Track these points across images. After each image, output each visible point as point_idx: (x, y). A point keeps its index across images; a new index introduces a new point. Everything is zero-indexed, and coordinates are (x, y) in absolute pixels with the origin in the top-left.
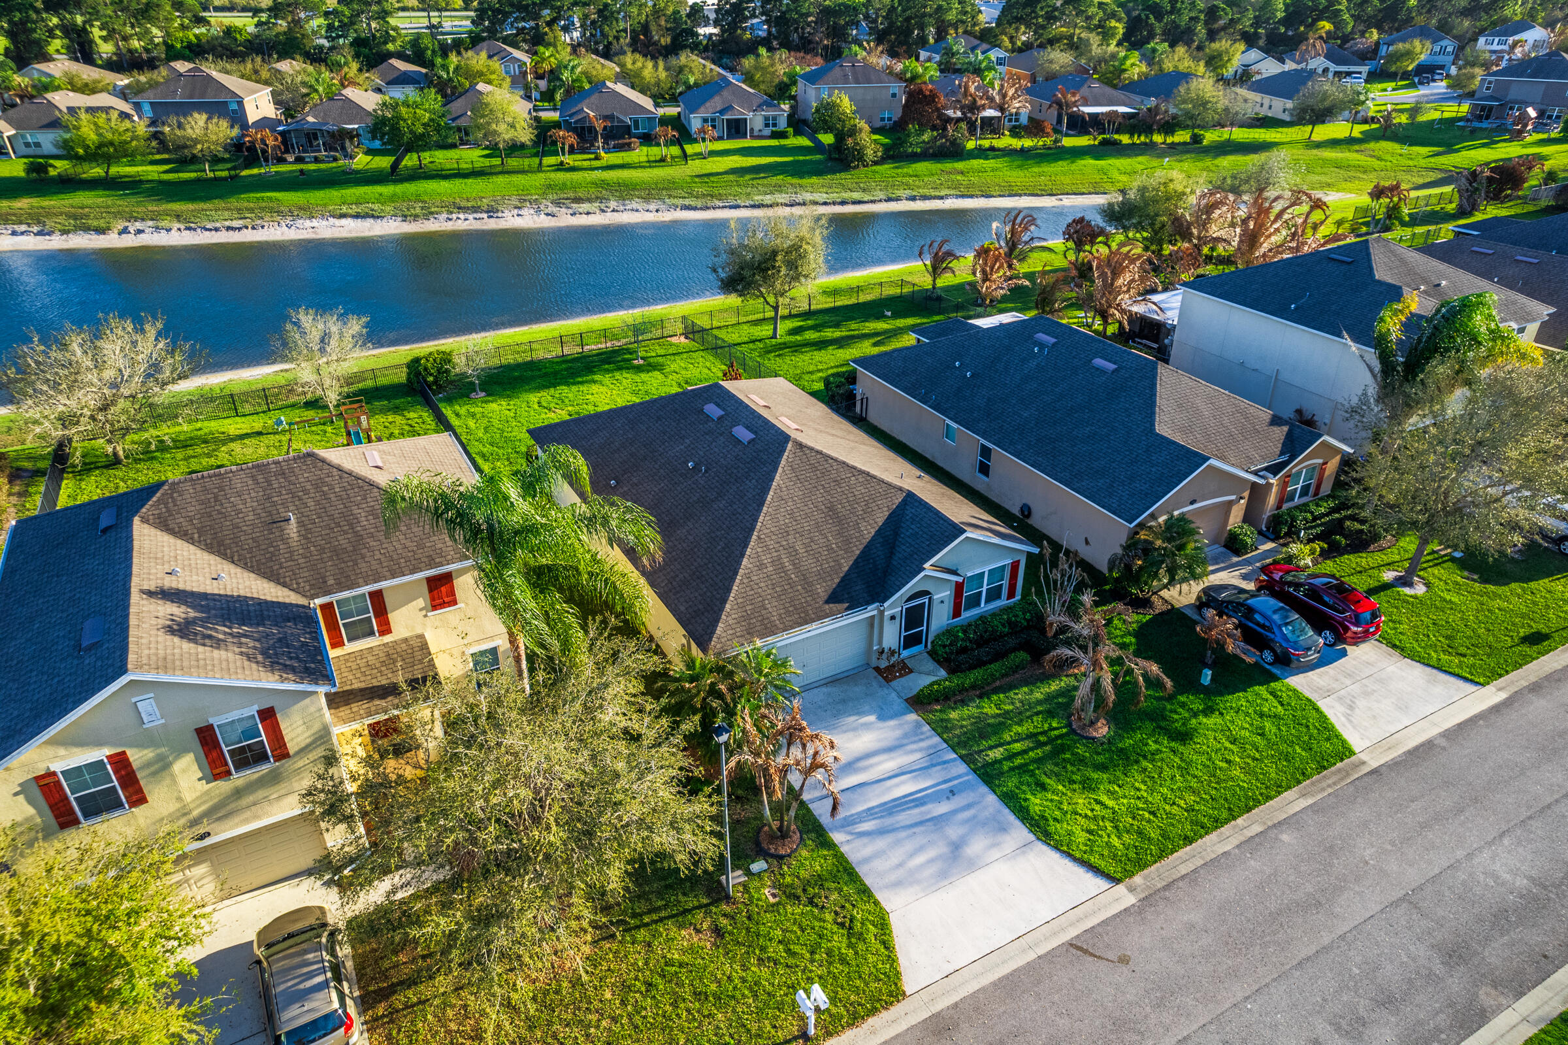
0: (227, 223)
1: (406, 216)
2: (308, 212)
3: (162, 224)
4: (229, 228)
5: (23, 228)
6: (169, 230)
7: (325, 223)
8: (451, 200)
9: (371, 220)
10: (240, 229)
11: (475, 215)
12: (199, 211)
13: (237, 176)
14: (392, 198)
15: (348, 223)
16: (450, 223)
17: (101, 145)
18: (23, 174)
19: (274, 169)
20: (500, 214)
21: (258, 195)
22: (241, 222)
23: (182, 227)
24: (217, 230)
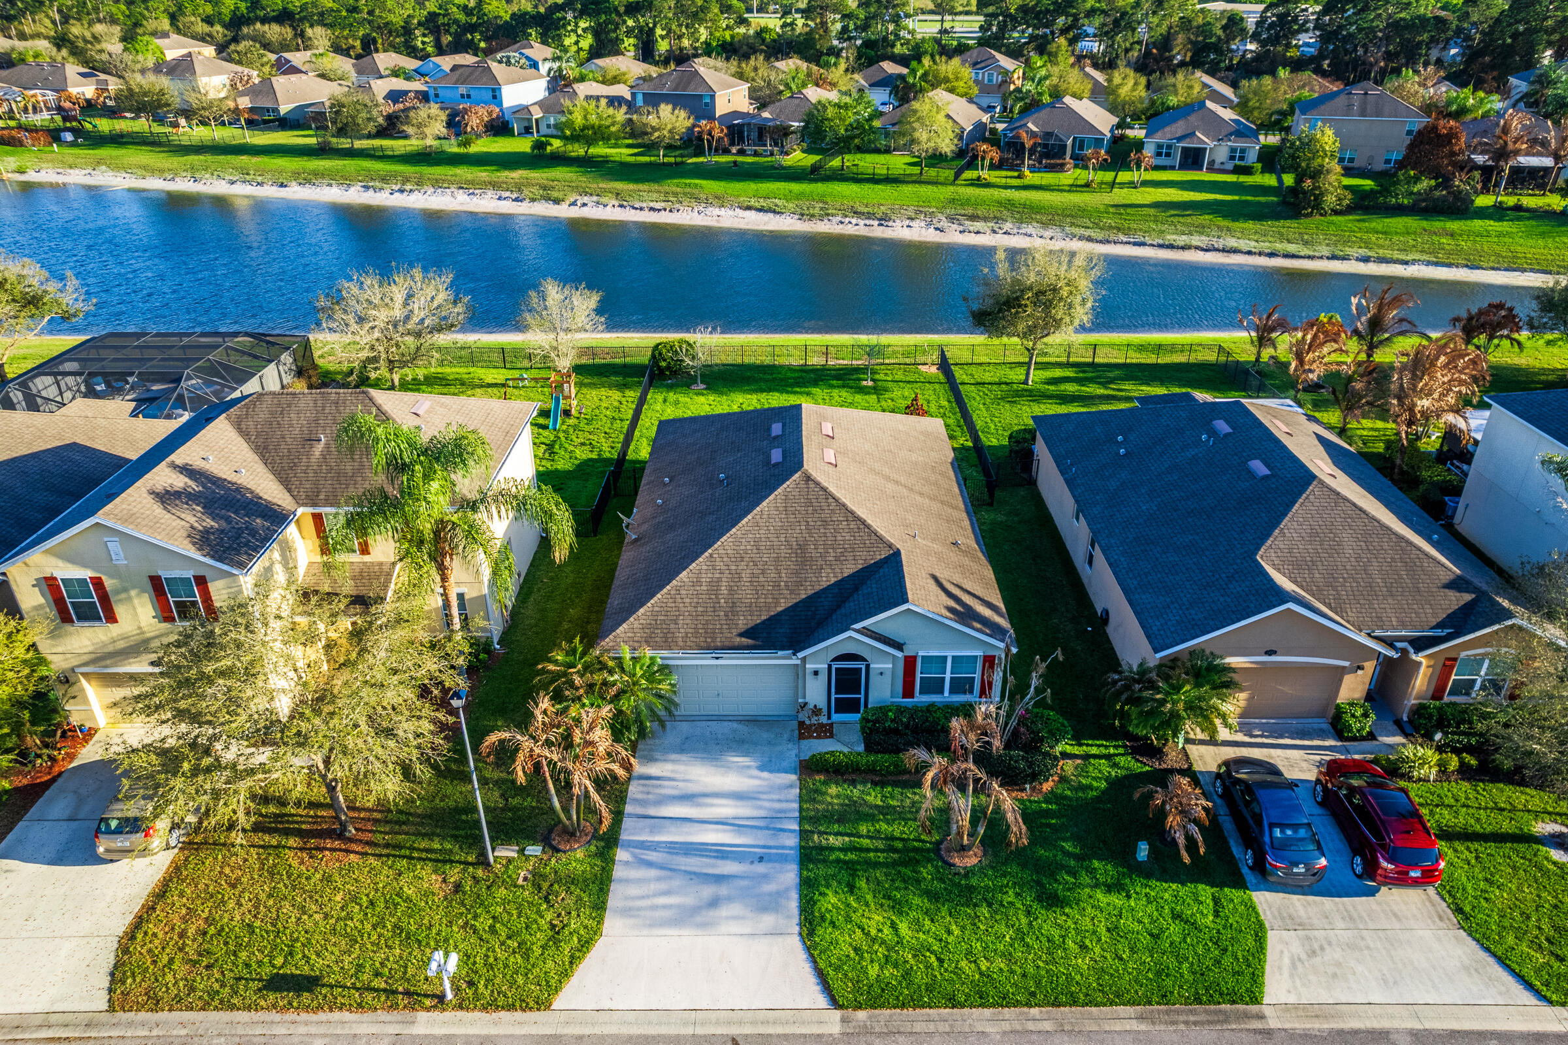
0: (652, 204)
1: (802, 215)
2: (720, 201)
3: (604, 200)
4: (652, 209)
5: (507, 194)
6: (605, 206)
7: (731, 213)
8: (852, 203)
9: (771, 215)
10: (659, 210)
11: (868, 222)
12: (634, 191)
13: (683, 163)
14: (799, 196)
15: (751, 215)
16: (841, 226)
17: (584, 128)
18: (528, 150)
19: (716, 159)
20: (890, 224)
21: (688, 181)
22: (663, 204)
23: (617, 204)
24: (641, 209)
